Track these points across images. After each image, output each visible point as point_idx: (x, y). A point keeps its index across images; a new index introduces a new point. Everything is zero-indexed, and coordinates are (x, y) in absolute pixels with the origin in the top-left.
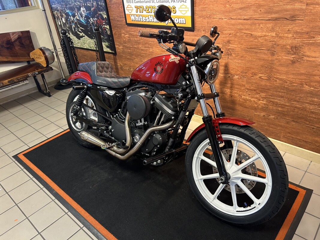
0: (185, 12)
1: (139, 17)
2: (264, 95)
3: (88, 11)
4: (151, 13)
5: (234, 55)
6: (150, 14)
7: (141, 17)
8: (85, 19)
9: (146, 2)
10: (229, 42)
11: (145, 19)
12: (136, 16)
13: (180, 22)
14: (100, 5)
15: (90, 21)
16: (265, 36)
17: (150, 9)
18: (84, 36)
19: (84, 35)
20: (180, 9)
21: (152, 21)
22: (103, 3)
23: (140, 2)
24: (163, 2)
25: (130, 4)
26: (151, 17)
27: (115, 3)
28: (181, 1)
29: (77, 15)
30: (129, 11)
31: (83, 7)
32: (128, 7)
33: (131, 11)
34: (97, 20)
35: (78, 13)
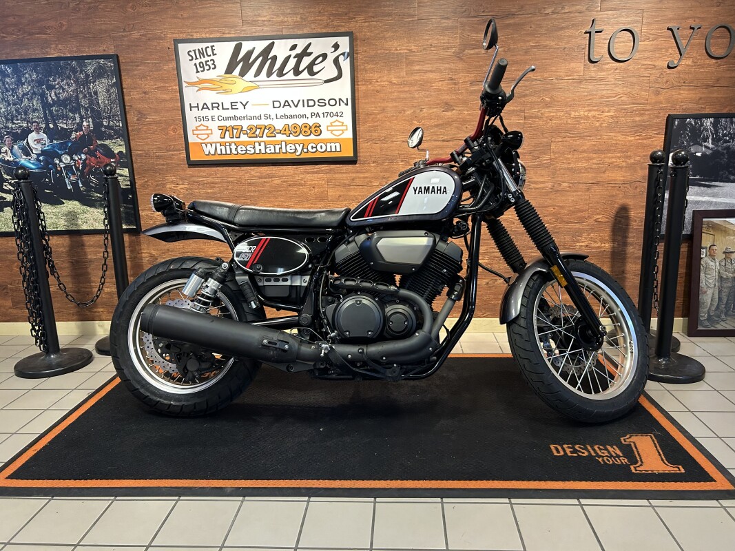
0: (341, 132)
13: (329, 149)
15: (61, 161)
17: (258, 130)
22: (118, 121)
23: (235, 118)
24: (292, 117)
25: (205, 123)
26: (260, 145)
27: (156, 123)
28: (331, 115)
29: (9, 152)
30: (199, 136)
31: (38, 130)
32: (199, 128)
33: (206, 136)
34: (86, 159)
35: (13, 147)
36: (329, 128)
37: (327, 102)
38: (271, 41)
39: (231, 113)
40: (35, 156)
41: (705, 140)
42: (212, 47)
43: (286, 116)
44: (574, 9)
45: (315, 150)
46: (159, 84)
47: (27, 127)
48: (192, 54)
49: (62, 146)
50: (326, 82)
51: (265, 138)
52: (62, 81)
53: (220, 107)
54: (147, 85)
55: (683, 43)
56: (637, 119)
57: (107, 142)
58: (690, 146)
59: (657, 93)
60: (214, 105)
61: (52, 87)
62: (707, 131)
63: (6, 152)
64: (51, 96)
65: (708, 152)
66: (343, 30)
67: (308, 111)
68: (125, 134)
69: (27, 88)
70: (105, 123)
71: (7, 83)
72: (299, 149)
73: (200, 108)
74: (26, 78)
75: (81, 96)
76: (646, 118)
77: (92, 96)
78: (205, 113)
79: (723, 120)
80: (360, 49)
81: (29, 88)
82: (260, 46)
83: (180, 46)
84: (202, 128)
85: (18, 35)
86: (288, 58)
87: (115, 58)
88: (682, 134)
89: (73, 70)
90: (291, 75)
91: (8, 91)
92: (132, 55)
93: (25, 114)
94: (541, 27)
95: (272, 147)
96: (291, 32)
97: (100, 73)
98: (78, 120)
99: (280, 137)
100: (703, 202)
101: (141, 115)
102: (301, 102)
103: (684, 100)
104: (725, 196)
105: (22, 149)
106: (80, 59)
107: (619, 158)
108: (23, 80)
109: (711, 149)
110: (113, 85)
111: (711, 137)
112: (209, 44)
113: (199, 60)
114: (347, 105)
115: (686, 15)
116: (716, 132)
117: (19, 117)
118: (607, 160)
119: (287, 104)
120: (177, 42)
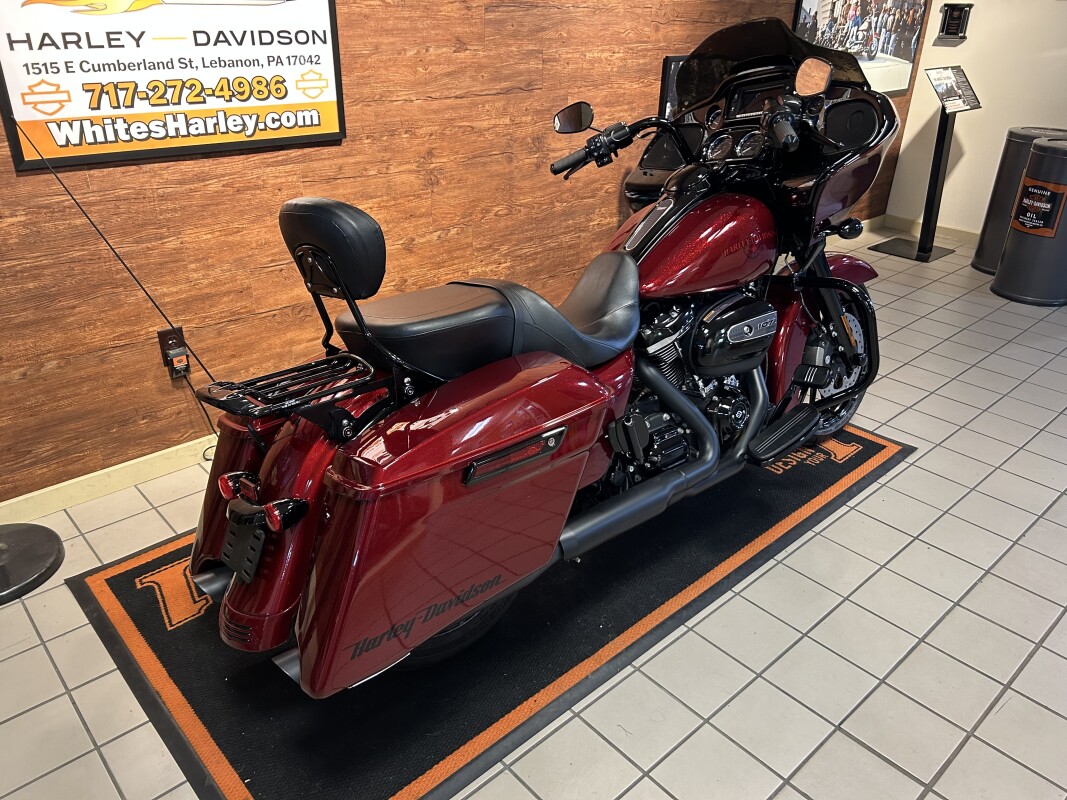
0: (319, 91)
2: (506, 247)
5: (443, 182)
6: (171, 108)
7: (121, 126)
10: (430, 153)
11: (144, 128)
12: (86, 124)
13: (301, 123)
16: (495, 126)
17: (170, 91)
23: (119, 66)
24: (233, 64)
25: (51, 78)
26: (175, 120)
28: (302, 60)
30: (39, 106)
32: (36, 90)
33: (57, 106)
36: (301, 85)
45: (277, 124)
53: (84, 43)
60: (69, 38)
67: (261, 53)
72: (251, 124)
73: (36, 43)
84: (44, 88)
95: (200, 122)
102: (248, 35)
103: (677, 38)
114: (325, 42)
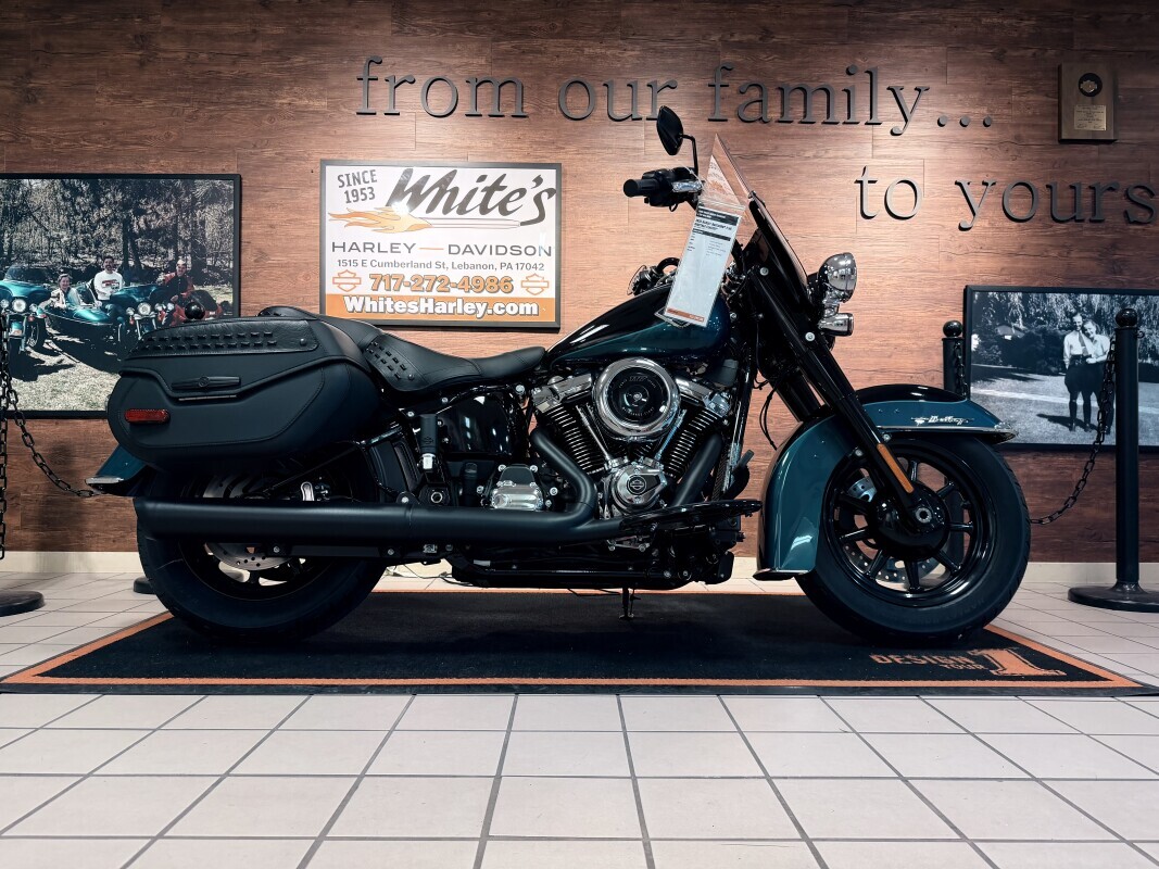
1: (381, 303)
3: (136, 282)
4: (431, 291)
6: (425, 294)
7: (389, 302)
8: (103, 309)
9: (418, 265)
11: (404, 305)
12: (368, 299)
13: (522, 312)
14: (213, 268)
15: (136, 312)
17: (426, 283)
18: (71, 366)
19: (67, 361)
20: (525, 284)
21: (431, 310)
22: (229, 260)
23: (395, 264)
24: (474, 267)
25: (352, 269)
26: (426, 301)
27: (282, 266)
28: (528, 266)
29: (62, 297)
30: (341, 286)
31: (110, 269)
32: (342, 275)
33: (352, 286)
34: (173, 311)
35: (69, 289)
36: (524, 284)
37: (522, 250)
38: (452, 169)
39: (390, 257)
40: (100, 304)
41: (1015, 319)
42: (371, 171)
43: (465, 266)
44: (840, 154)
45: (503, 311)
46: (292, 216)
47: (96, 264)
48: (344, 179)
49: (142, 292)
50: (523, 224)
51: (434, 293)
52: (158, 204)
53: (376, 249)
54: (276, 216)
55: (975, 201)
56: (927, 290)
57: (208, 288)
58: (995, 326)
59: (949, 259)
60: (367, 246)
61: (143, 212)
62: (1015, 308)
63: (58, 296)
64: (139, 224)
65: (1021, 335)
66: (548, 161)
67: (496, 260)
68: (236, 280)
69: (105, 212)
70: (209, 263)
71: (79, 204)
72: (481, 309)
73: (347, 248)
74: (107, 199)
75: (181, 226)
76: (937, 289)
77: (196, 226)
78: (354, 255)
79: (1034, 296)
80: (569, 186)
81: (109, 211)
82: (437, 175)
83: (328, 168)
84: (347, 275)
85: (105, 145)
86: (473, 192)
87: (237, 180)
88: (984, 311)
89: (177, 192)
90: (476, 213)
91: (77, 213)
92: (260, 178)
93: (97, 245)
94: (801, 173)
95: (444, 305)
96: (480, 160)
97: (213, 198)
98: (171, 257)
99: (455, 292)
100: (1021, 400)
101: (262, 254)
102: (488, 249)
103: (984, 269)
104: (1047, 392)
105: (83, 293)
106: (189, 178)
107: (908, 338)
108: (103, 201)
109: (1024, 331)
110: (228, 214)
111: (1021, 317)
112: (369, 169)
113: (353, 187)
114: (549, 255)
115: (976, 168)
116: (1027, 310)
117: (87, 250)
118: (893, 342)
119: (468, 250)
120: (324, 163)
